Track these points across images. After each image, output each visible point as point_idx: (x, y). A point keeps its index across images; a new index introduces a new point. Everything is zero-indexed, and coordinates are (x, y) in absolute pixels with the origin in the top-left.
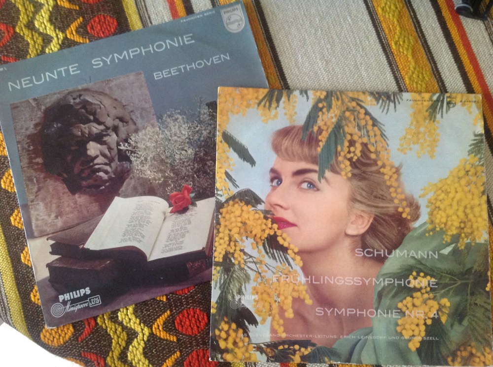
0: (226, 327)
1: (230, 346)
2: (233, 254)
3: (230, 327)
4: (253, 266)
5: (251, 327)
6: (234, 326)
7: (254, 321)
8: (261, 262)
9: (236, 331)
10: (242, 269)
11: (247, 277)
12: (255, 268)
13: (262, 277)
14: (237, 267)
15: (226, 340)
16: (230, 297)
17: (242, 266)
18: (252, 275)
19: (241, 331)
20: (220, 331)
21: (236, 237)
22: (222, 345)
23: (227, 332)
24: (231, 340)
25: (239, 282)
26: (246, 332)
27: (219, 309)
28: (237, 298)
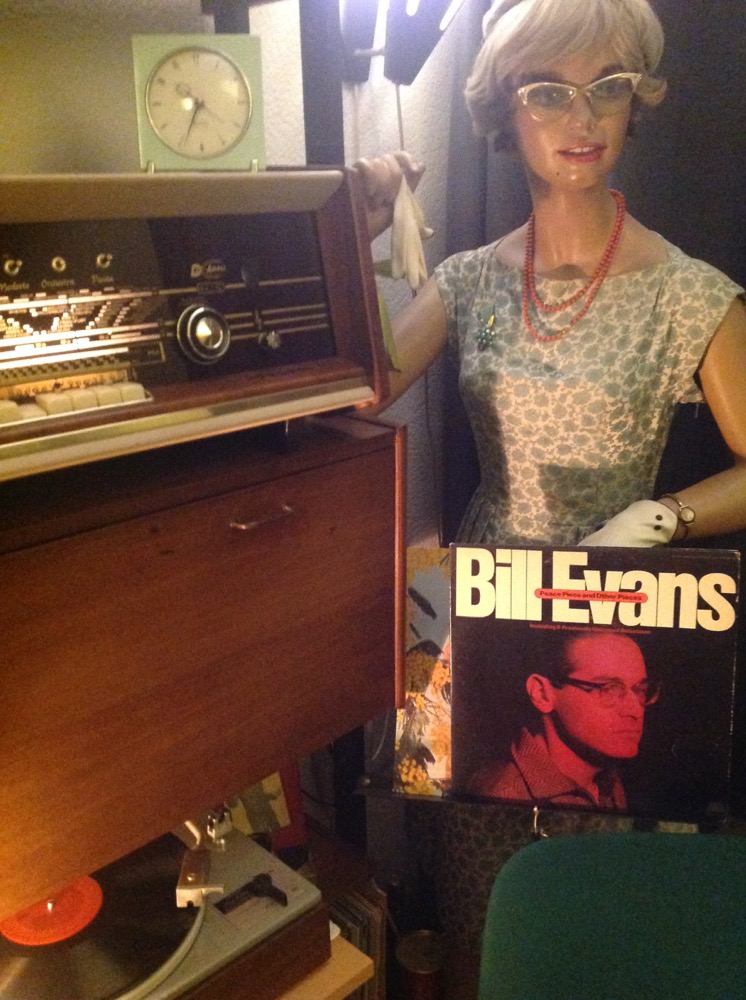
0: (407, 763)
1: (411, 779)
2: (415, 699)
3: (410, 764)
4: (432, 710)
5: (429, 765)
6: (414, 762)
7: (432, 760)
8: (439, 707)
9: (416, 767)
10: (422, 712)
11: (427, 720)
12: (433, 712)
13: (440, 721)
14: (418, 710)
15: (407, 774)
16: (411, 737)
17: (423, 709)
18: (431, 718)
19: (420, 767)
20: (402, 766)
21: (418, 682)
22: (404, 778)
23: (408, 768)
24: (411, 774)
25: (420, 723)
26: (424, 768)
27: (401, 746)
28: (418, 737)
